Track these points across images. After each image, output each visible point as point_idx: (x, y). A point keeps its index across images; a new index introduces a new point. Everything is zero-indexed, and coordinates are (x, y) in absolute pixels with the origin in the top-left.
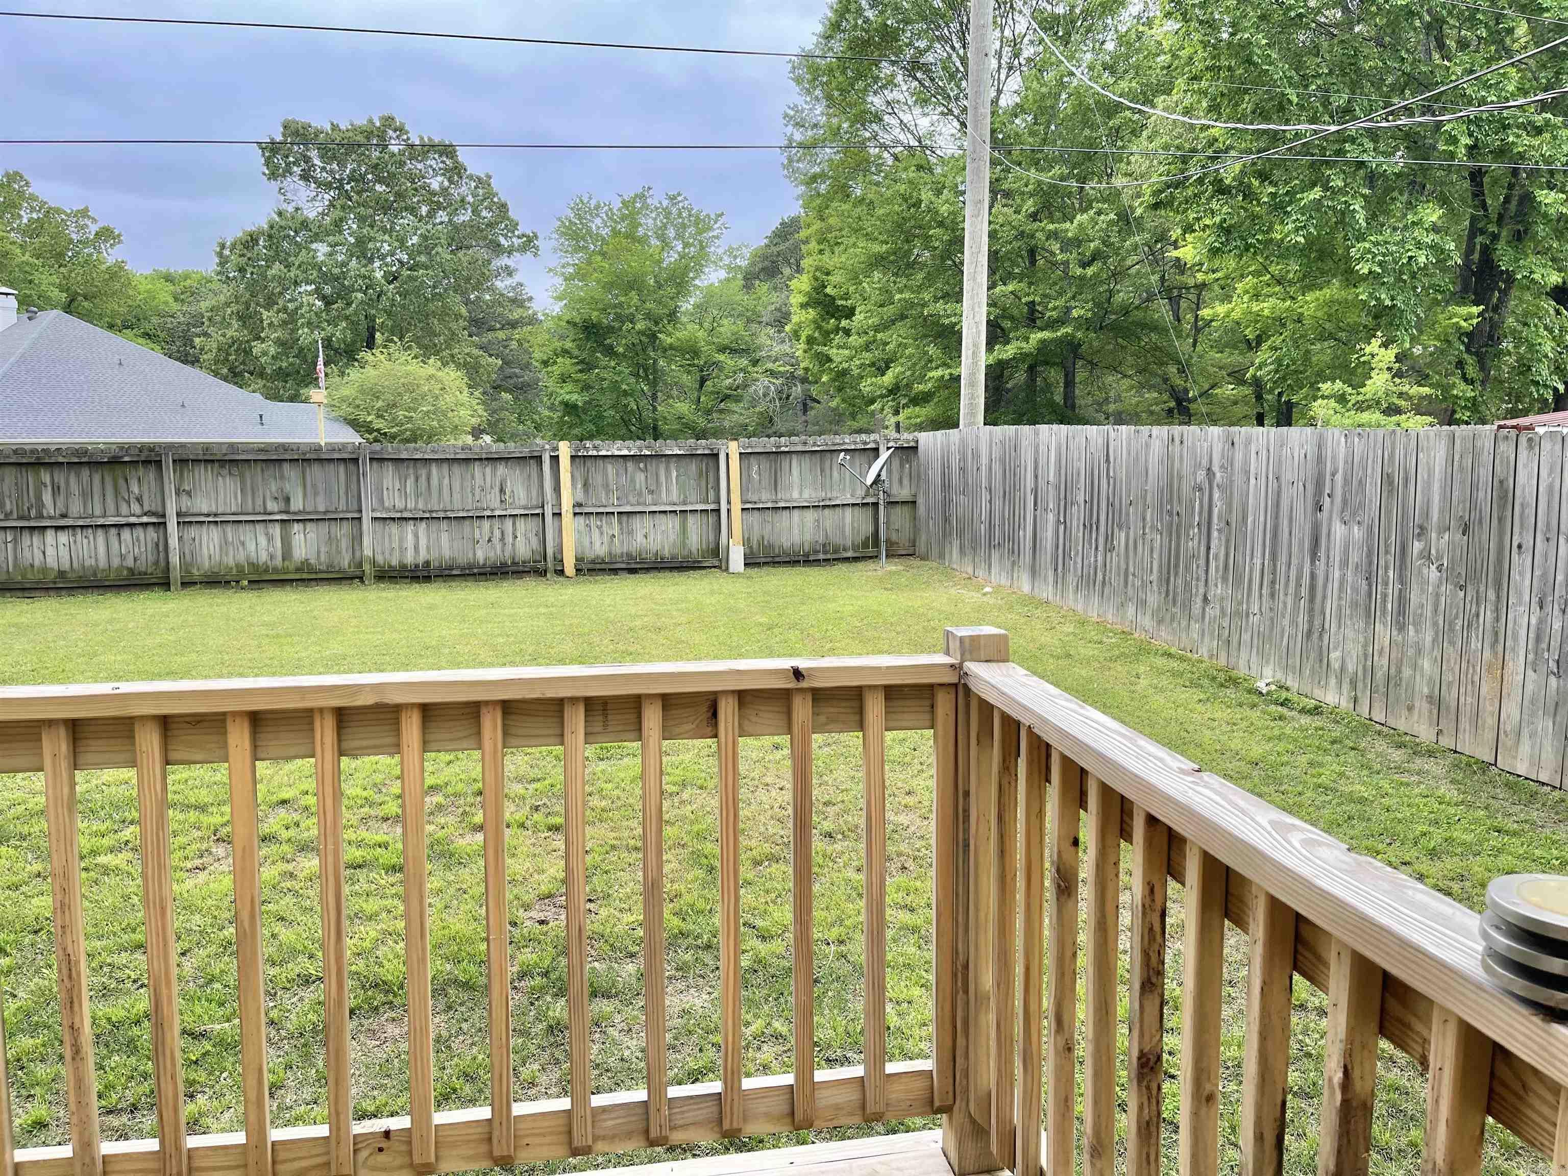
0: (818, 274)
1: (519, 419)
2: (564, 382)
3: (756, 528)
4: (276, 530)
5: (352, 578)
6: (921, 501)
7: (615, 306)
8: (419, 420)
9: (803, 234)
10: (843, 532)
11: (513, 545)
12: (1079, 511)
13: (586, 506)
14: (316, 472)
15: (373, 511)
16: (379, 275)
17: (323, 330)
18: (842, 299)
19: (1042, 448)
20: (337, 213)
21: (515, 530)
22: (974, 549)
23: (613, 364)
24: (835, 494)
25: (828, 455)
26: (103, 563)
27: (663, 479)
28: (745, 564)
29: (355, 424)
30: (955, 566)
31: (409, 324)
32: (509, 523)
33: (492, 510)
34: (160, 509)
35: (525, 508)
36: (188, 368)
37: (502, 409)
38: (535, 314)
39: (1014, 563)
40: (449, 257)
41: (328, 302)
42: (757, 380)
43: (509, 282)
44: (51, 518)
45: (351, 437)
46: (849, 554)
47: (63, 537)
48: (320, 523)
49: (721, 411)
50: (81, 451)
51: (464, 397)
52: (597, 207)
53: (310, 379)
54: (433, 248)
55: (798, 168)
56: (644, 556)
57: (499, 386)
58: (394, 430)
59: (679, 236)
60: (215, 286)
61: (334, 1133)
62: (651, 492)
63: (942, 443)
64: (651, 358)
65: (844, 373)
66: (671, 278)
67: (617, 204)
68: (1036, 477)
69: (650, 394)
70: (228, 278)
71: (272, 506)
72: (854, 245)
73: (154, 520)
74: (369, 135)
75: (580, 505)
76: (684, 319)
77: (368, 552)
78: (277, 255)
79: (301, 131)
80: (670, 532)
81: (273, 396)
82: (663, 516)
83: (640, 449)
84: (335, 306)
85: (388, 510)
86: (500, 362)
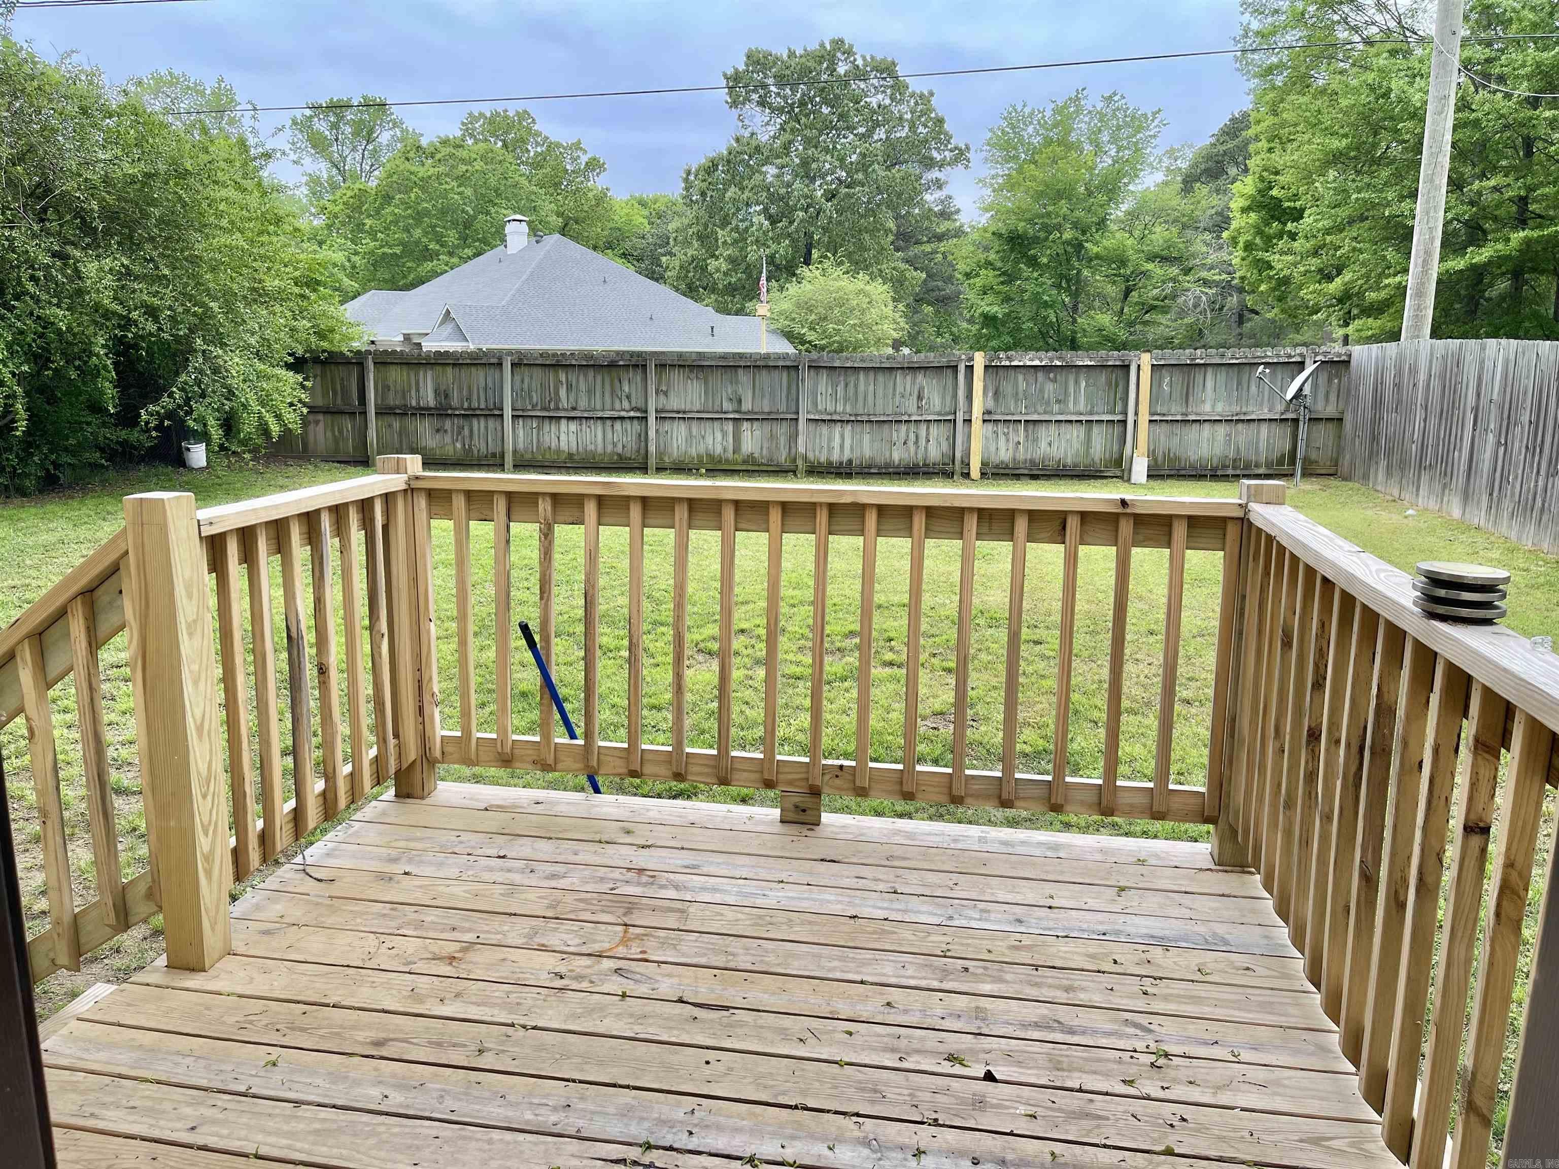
0: (1265, 174)
1: (938, 331)
2: (985, 293)
3: (1162, 438)
4: (730, 427)
5: (787, 472)
6: (1348, 418)
7: (1043, 216)
8: (847, 334)
9: (1251, 132)
10: (1257, 448)
11: (926, 448)
12: (1522, 433)
13: (995, 413)
14: (764, 378)
15: (808, 413)
16: (819, 193)
17: (768, 247)
18: (1289, 200)
19: (1489, 364)
20: (787, 136)
21: (928, 434)
22: (1402, 470)
23: (1035, 275)
24: (1250, 409)
25: (1248, 367)
26: (600, 449)
27: (1071, 390)
28: (1148, 476)
29: (789, 336)
30: (1379, 488)
31: (843, 239)
32: (923, 427)
33: (909, 415)
34: (643, 406)
35: (939, 414)
36: (654, 284)
37: (923, 321)
38: (962, 226)
39: (1445, 486)
40: (884, 174)
41: (774, 221)
42: (1188, 290)
43: (938, 194)
44: (564, 410)
45: (785, 347)
46: (1261, 471)
47: (573, 426)
48: (765, 423)
49: (1145, 323)
50: (589, 356)
51: (888, 311)
52: (1031, 115)
53: (753, 294)
54: (870, 166)
55: (1253, 59)
56: (1047, 463)
57: (921, 299)
58: (824, 342)
59: (1114, 140)
60: (680, 208)
62: (1058, 401)
63: (1377, 358)
64: (1074, 268)
65: (1285, 281)
66: (1102, 186)
67: (1050, 111)
68: (1478, 395)
69: (1071, 305)
70: (691, 200)
71: (727, 406)
72: (1309, 142)
73: (638, 415)
74: (820, 59)
75: (989, 412)
76: (1113, 227)
77: (801, 449)
78: (735, 180)
79: (762, 60)
80: (1075, 440)
81: (723, 310)
82: (1068, 426)
83: (1051, 360)
84: (780, 225)
85: (821, 413)
86: (924, 275)
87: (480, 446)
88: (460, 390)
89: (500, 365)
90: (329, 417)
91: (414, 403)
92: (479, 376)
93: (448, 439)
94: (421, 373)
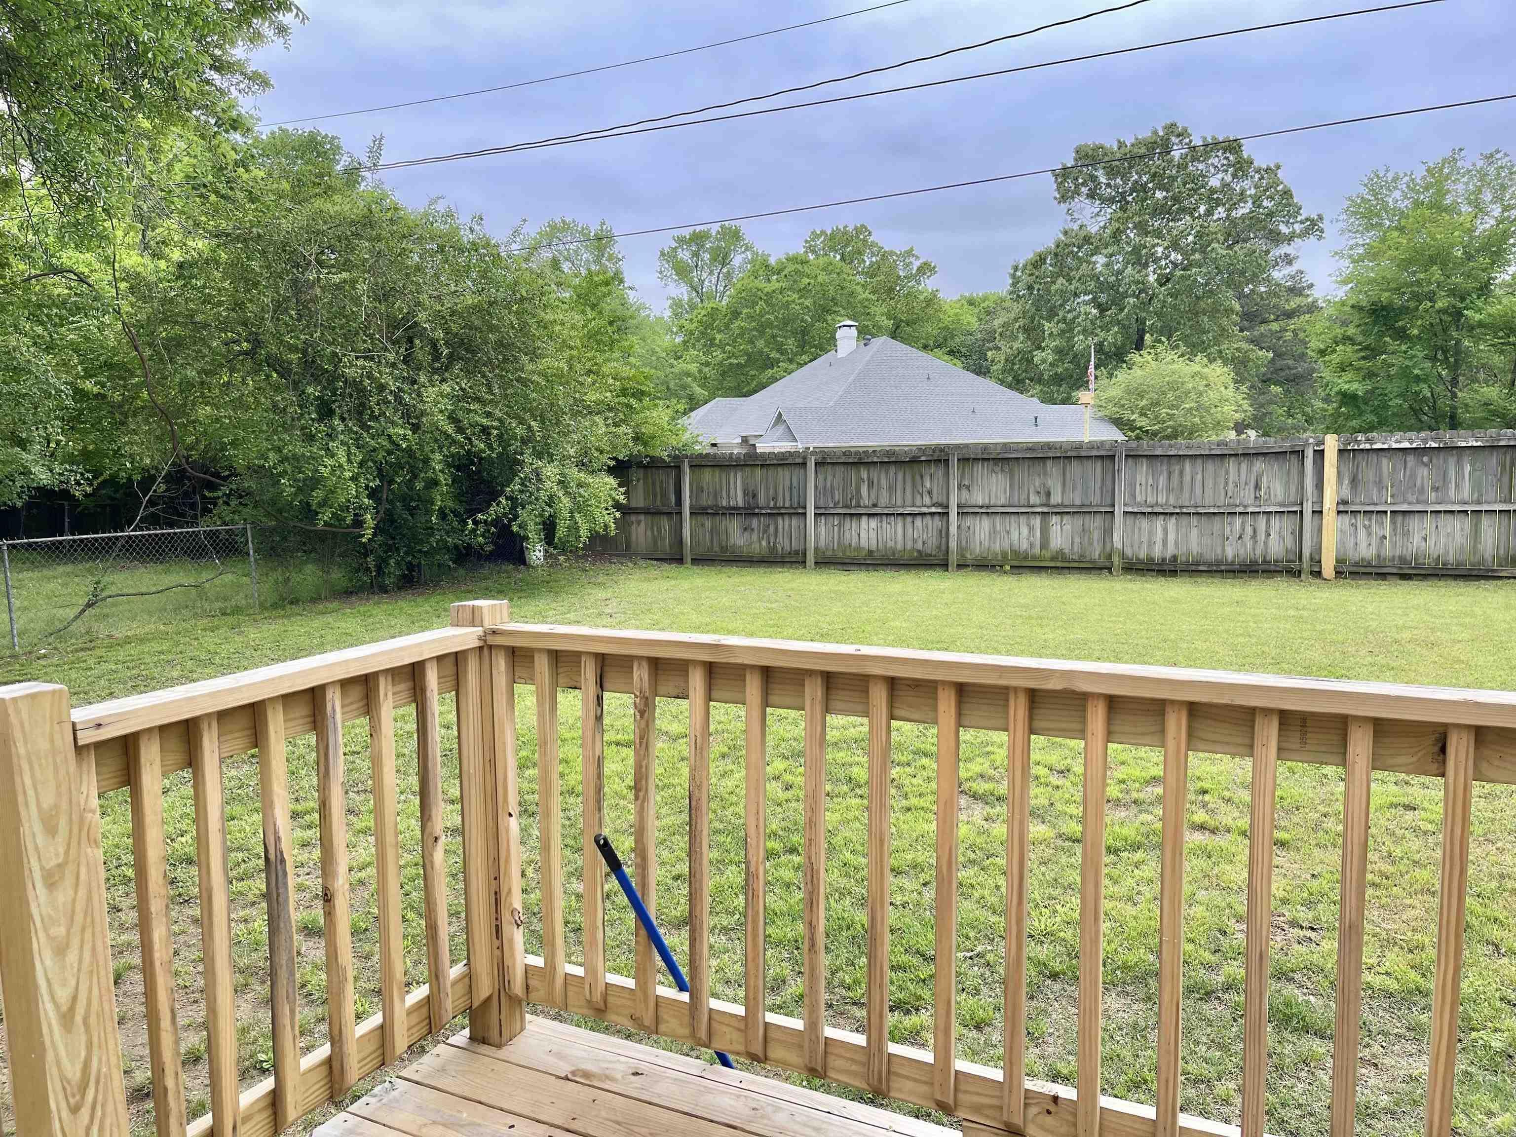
1: (1288, 412)
2: (1343, 370)
4: (1037, 521)
5: (1101, 569)
7: (1412, 284)
8: (1182, 418)
11: (1266, 543)
13: (1353, 503)
14: (1075, 468)
15: (1125, 505)
16: (1152, 278)
17: (1097, 335)
20: (1117, 225)
21: (1268, 527)
23: (1404, 347)
26: (900, 545)
27: (1452, 475)
29: (1118, 422)
31: (1179, 323)
32: (1262, 521)
33: (1245, 507)
34: (945, 502)
35: (1281, 505)
36: (980, 379)
37: (1271, 402)
38: (1315, 301)
40: (1224, 252)
41: (1102, 309)
43: (1287, 270)
44: (865, 507)
45: (1115, 435)
47: (873, 523)
48: (1076, 516)
50: (890, 453)
51: (1230, 393)
52: (1396, 179)
53: (1081, 382)
54: (1209, 245)
56: (1421, 560)
57: (1269, 380)
58: (1156, 427)
59: (1497, 199)
60: (1008, 304)
61: (1008, 1080)
62: (1436, 489)
64: (1452, 338)
66: (1484, 248)
67: (1420, 173)
69: (1449, 379)
70: (1018, 296)
71: (1034, 499)
73: (940, 510)
74: (1152, 145)
75: (1345, 502)
76: (1499, 292)
77: (1117, 544)
78: (1062, 271)
79: (1092, 153)
80: (1458, 535)
81: (1048, 399)
82: (1449, 517)
83: (1425, 441)
84: (1109, 313)
85: (1139, 505)
86: (1271, 355)
87: (784, 544)
88: (767, 488)
89: (804, 464)
90: (649, 517)
91: (724, 504)
92: (784, 477)
93: (755, 537)
94: (732, 474)
